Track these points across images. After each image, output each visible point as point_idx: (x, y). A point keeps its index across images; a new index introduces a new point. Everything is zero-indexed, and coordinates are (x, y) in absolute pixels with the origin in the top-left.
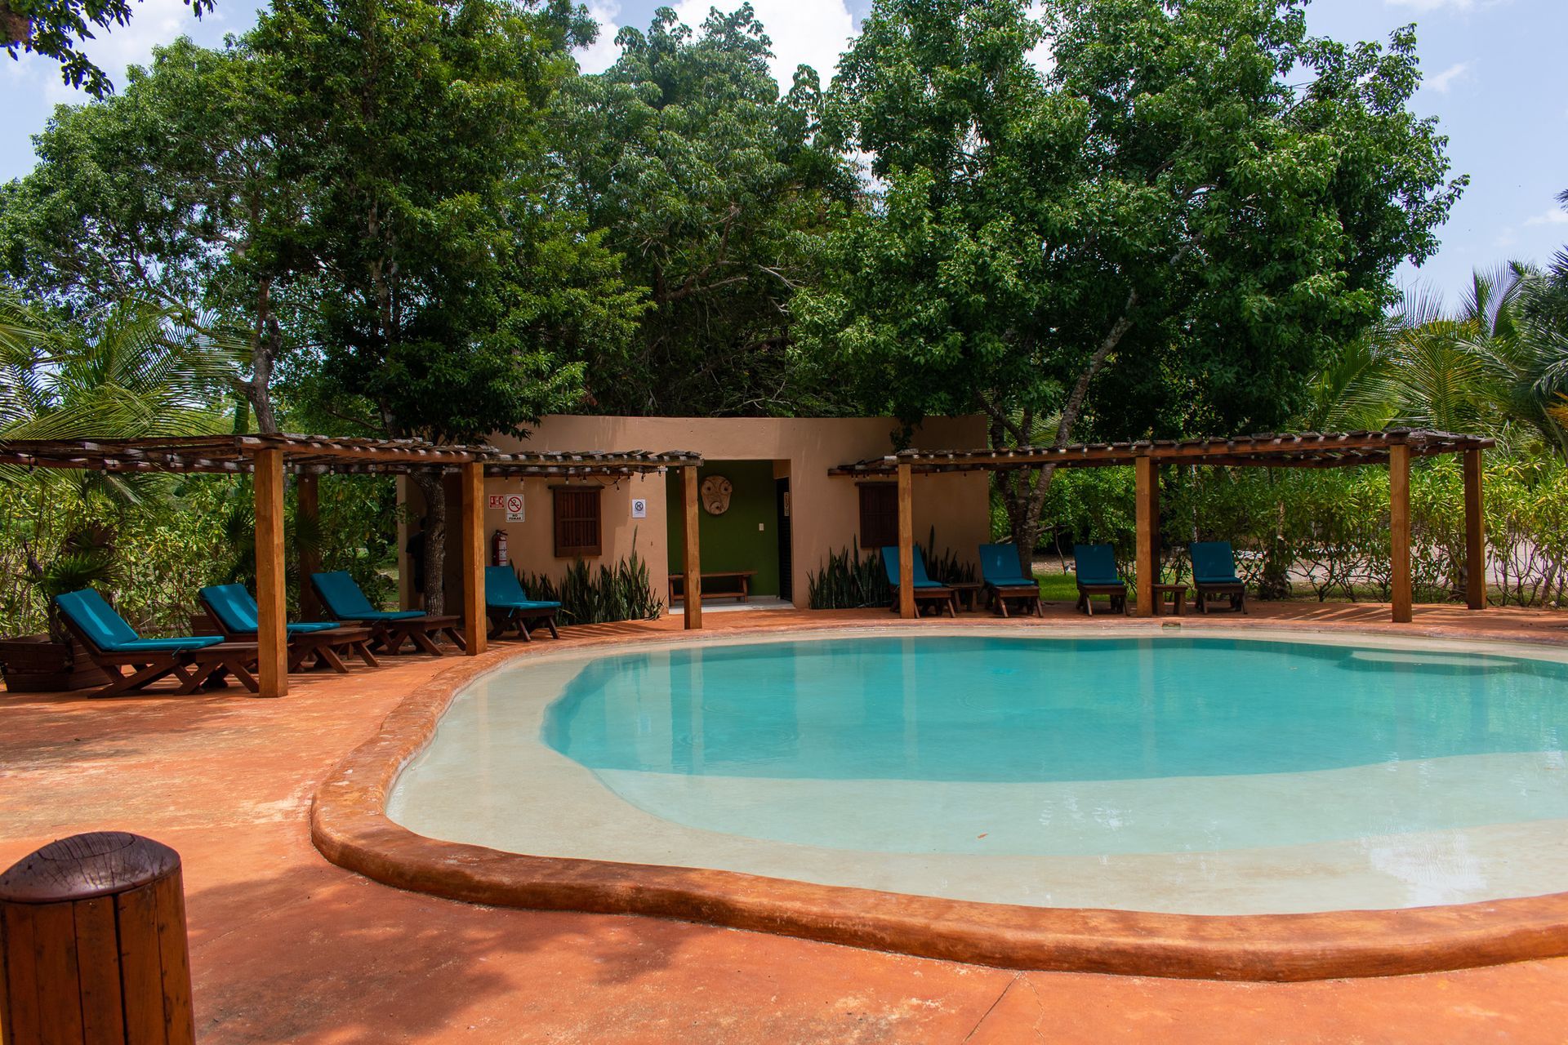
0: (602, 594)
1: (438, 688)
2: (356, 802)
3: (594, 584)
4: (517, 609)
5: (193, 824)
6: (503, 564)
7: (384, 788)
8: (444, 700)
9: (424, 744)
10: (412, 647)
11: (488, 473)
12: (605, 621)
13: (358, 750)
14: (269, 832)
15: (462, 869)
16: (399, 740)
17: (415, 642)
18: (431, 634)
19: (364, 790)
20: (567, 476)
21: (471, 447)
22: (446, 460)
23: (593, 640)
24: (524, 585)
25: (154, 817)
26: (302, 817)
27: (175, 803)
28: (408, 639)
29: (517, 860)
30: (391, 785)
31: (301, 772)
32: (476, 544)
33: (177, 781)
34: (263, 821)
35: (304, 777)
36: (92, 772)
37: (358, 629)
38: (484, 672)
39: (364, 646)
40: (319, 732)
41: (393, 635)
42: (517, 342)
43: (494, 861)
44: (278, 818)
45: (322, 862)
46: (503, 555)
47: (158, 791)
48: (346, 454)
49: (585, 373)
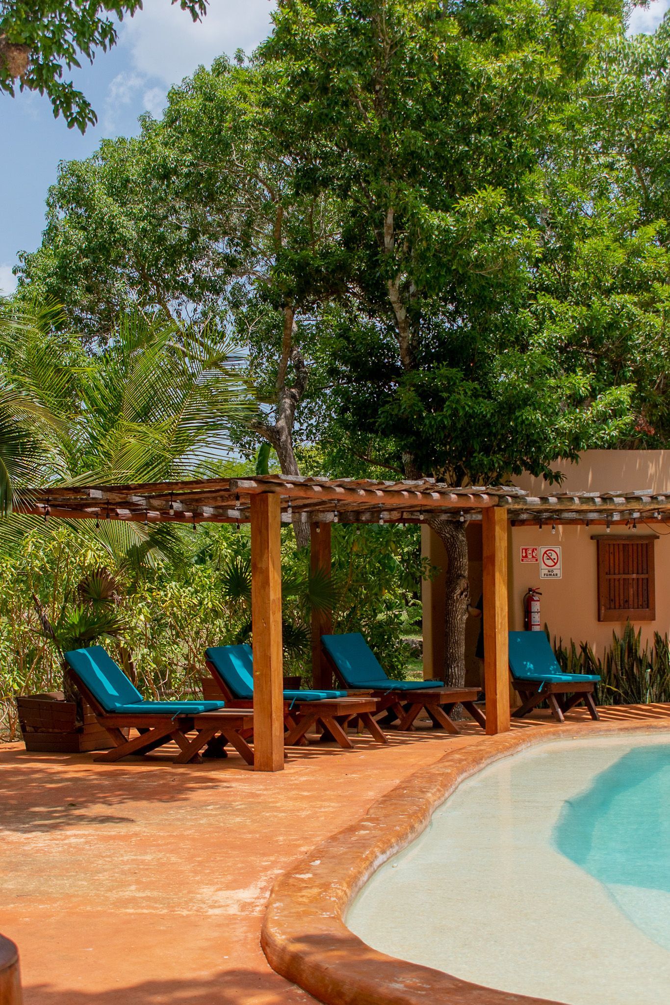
0: (655, 668)
1: (442, 771)
2: (314, 900)
3: (645, 655)
4: (548, 684)
5: (148, 907)
6: (536, 629)
7: (350, 885)
8: (445, 786)
9: (410, 836)
10: (429, 723)
11: (515, 520)
12: (659, 701)
13: (334, 838)
14: (219, 926)
15: (408, 997)
16: (381, 829)
17: (432, 717)
18: (448, 708)
19: (326, 886)
20: (609, 523)
21: (491, 489)
22: (463, 504)
23: (636, 723)
24: (560, 656)
25: (113, 895)
26: (257, 912)
27: (138, 882)
28: (423, 713)
29: (475, 993)
30: (360, 883)
31: (272, 858)
32: (498, 604)
33: (148, 857)
34: (217, 911)
35: (274, 864)
36: (73, 840)
37: (363, 700)
38: (500, 756)
39: (374, 719)
40: (303, 814)
41: (407, 708)
42: (551, 363)
43: (448, 991)
44: (234, 910)
45: (265, 967)
46: (536, 618)
47: (126, 868)
48: (350, 499)
49: (632, 397)
